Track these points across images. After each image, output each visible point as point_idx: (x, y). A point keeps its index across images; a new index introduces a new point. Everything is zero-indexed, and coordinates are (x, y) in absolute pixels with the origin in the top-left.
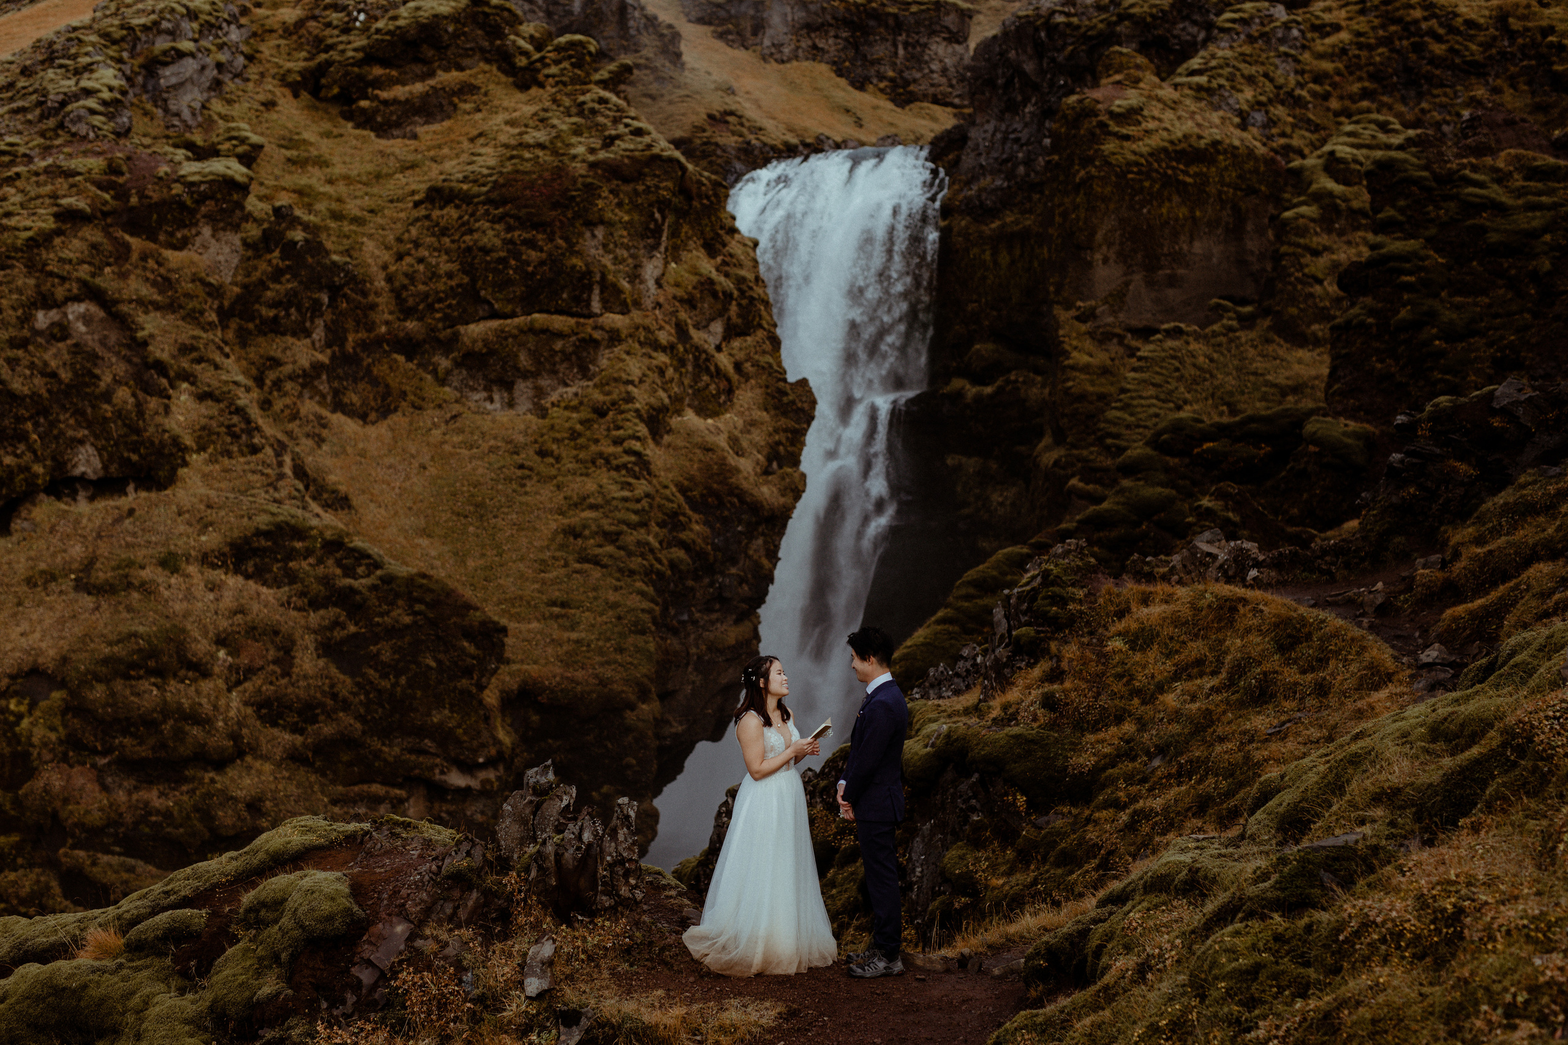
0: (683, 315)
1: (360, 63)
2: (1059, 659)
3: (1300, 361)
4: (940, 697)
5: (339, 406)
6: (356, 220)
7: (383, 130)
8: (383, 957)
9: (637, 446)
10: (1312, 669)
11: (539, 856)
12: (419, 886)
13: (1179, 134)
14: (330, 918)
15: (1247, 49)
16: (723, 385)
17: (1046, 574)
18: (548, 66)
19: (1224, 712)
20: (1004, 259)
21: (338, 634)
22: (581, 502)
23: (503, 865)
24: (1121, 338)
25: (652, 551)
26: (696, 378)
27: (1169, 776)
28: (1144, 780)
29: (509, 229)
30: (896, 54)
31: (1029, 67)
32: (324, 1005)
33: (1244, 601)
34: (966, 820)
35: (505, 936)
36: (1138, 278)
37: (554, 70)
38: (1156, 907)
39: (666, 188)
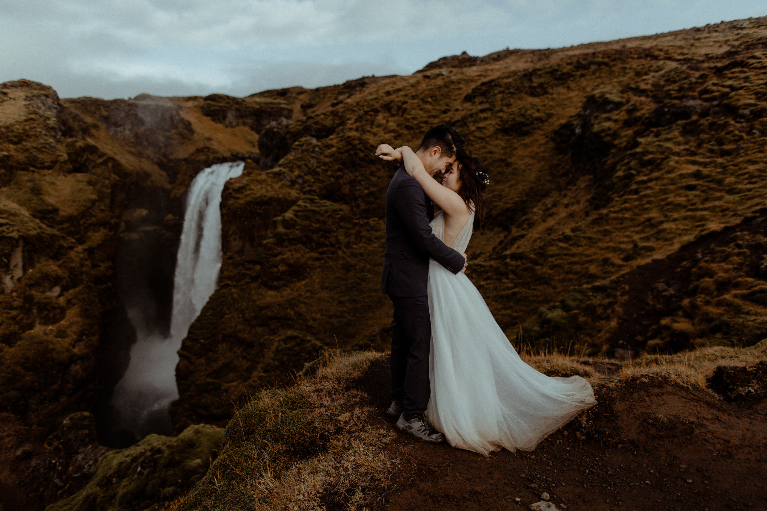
0: (29, 292)
13: (259, 195)
15: (300, 156)
16: (59, 311)
24: (243, 265)
26: (40, 314)
36: (247, 244)
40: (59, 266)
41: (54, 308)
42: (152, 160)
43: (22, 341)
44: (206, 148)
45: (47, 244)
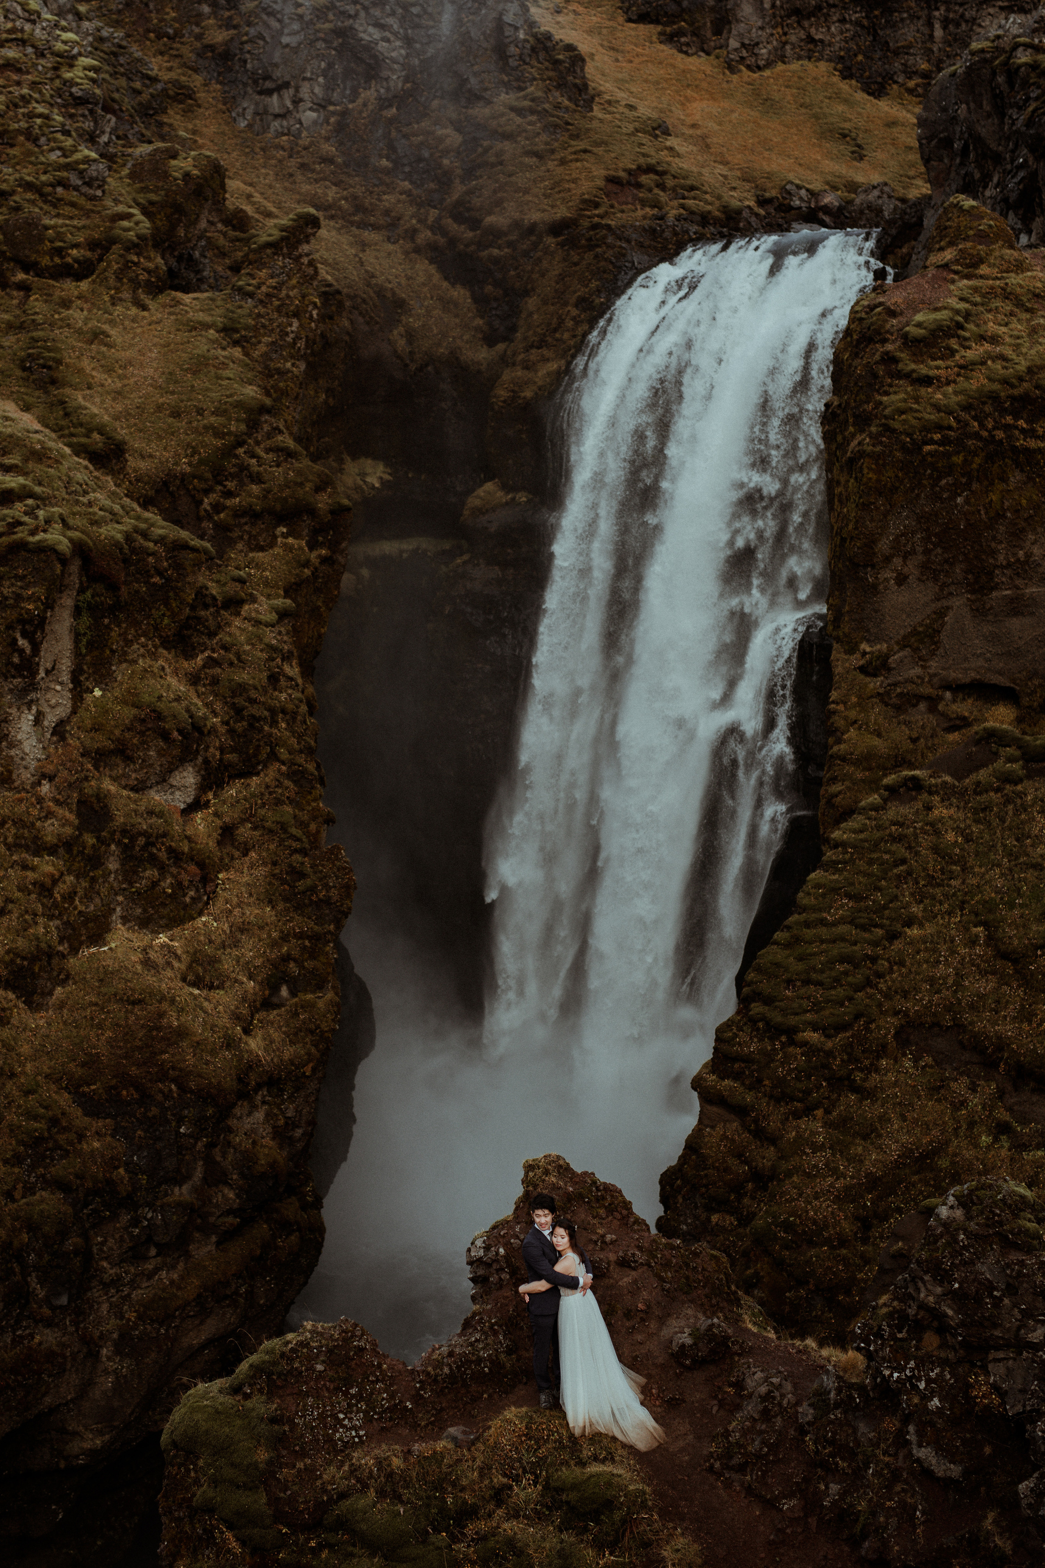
13: (1023, 365)
16: (190, 872)
26: (129, 877)
36: (959, 603)
40: (194, 680)
41: (175, 855)
42: (412, 234)
43: (71, 987)
44: (650, 169)
45: (156, 579)
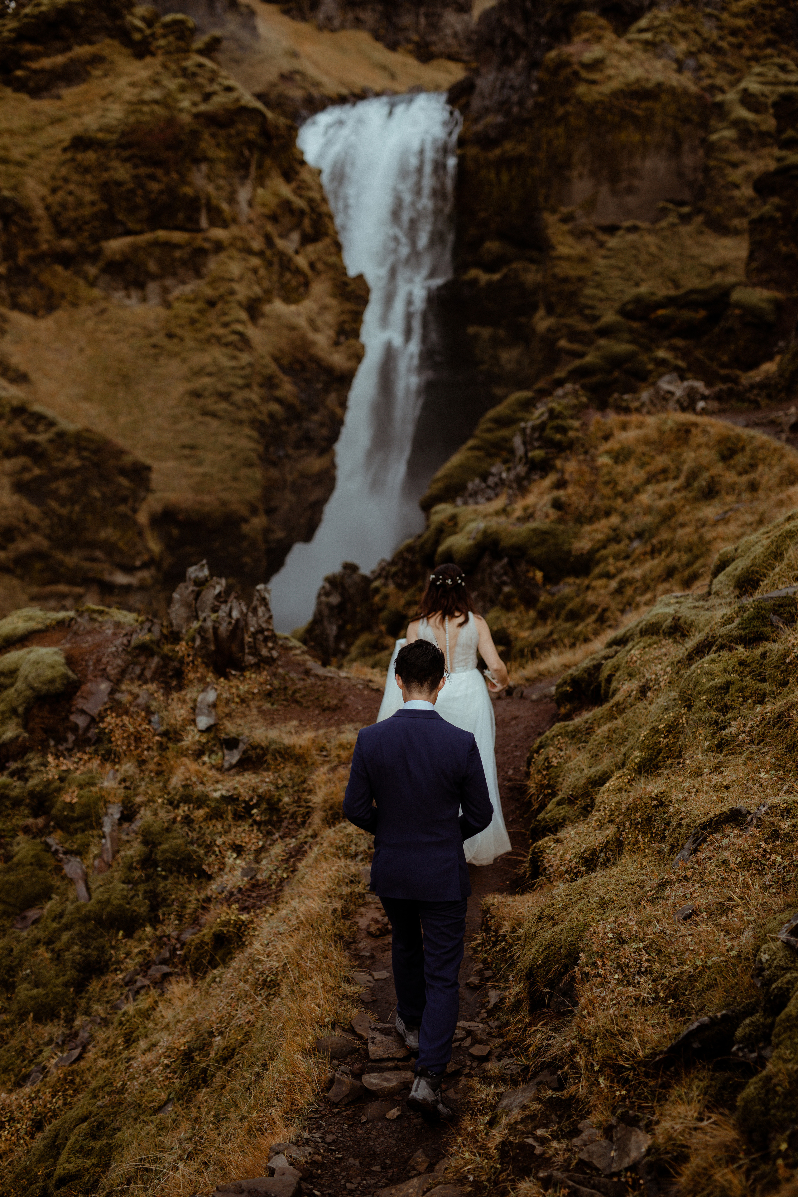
0: (270, 228)
1: (14, 41)
2: (563, 472)
3: (725, 247)
4: (476, 503)
5: (16, 306)
6: (20, 164)
7: (35, 93)
8: (93, 707)
9: (239, 327)
10: (746, 472)
11: (201, 630)
12: (115, 655)
13: (633, 78)
14: (52, 681)
15: (681, 11)
16: (302, 280)
17: (551, 411)
18: (156, 39)
19: (684, 506)
20: (505, 177)
21: (27, 476)
22: (200, 372)
23: (175, 637)
24: (593, 235)
25: (255, 405)
26: (281, 275)
27: (645, 554)
28: (627, 557)
29: (136, 166)
30: (417, 23)
31: (520, 30)
32: (52, 743)
33: (696, 425)
34: (499, 591)
35: (180, 688)
36: (605, 189)
37: (162, 42)
38: (650, 645)
39: (252, 131)
40: (295, 192)
43: (266, 320)
